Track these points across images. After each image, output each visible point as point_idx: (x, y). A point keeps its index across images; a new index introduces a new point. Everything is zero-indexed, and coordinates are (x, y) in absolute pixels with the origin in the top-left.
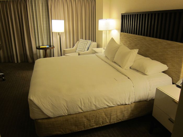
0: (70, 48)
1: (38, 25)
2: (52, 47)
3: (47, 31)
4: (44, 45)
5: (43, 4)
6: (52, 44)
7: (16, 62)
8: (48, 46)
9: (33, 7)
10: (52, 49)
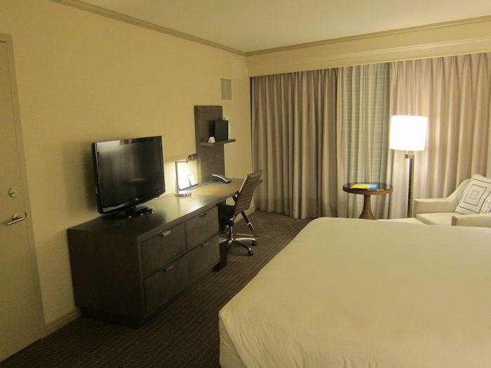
0: (441, 196)
1: (360, 129)
2: (388, 188)
3: (381, 146)
4: (368, 183)
5: (377, 75)
6: (388, 182)
7: (296, 215)
8: (374, 186)
9: (351, 85)
10: (388, 195)
